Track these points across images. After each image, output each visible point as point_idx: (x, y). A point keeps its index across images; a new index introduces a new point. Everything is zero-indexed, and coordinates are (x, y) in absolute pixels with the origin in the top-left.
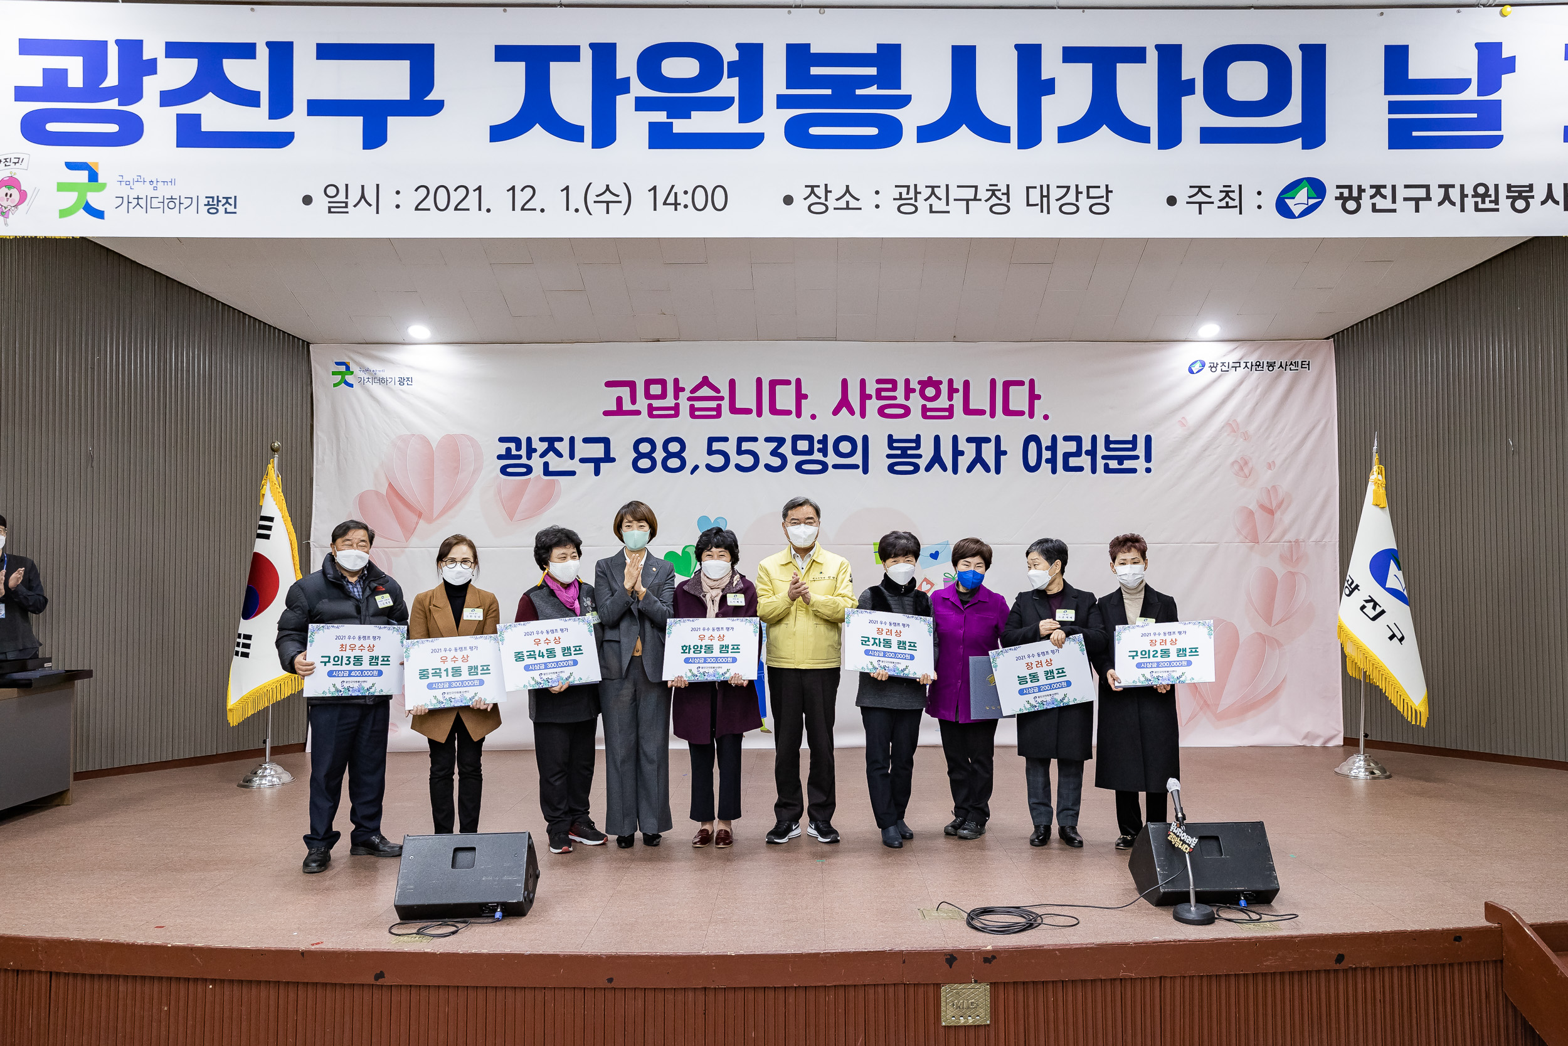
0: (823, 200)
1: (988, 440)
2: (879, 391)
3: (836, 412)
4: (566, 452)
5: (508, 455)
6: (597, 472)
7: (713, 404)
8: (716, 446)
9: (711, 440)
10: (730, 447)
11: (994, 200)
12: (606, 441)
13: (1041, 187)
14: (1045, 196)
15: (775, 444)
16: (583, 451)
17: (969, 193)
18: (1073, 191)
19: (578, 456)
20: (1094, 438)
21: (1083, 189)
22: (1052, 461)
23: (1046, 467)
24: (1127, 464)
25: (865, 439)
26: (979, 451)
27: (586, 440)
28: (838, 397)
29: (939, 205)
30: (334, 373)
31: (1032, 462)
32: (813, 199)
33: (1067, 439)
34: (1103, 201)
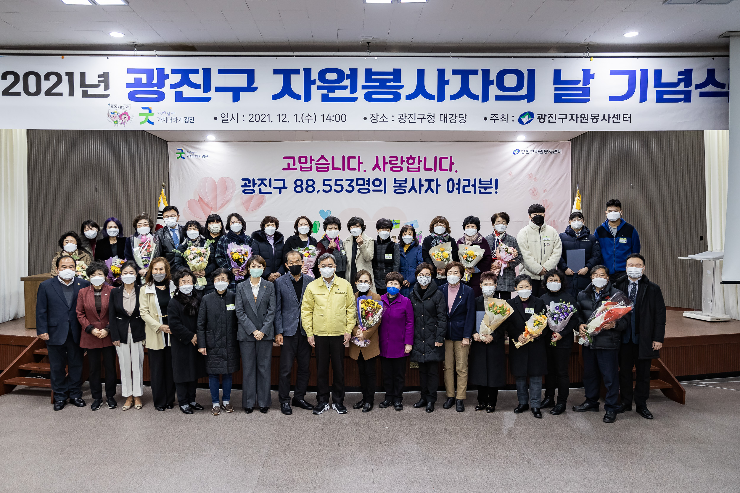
0: (376, 119)
1: (433, 180)
2: (390, 161)
3: (374, 169)
4: (268, 185)
5: (245, 186)
6: (280, 192)
7: (326, 166)
8: (327, 182)
9: (325, 180)
10: (332, 183)
11: (430, 119)
12: (284, 180)
13: (445, 114)
14: (446, 117)
15: (349, 182)
16: (275, 184)
17: (422, 116)
18: (454, 115)
19: (273, 186)
20: (475, 180)
21: (457, 115)
22: (458, 189)
23: (456, 191)
24: (488, 190)
25: (385, 180)
26: (430, 184)
27: (276, 180)
28: (374, 163)
29: (412, 120)
30: (177, 153)
31: (451, 189)
32: (373, 118)
33: (464, 180)
34: (464, 119)
